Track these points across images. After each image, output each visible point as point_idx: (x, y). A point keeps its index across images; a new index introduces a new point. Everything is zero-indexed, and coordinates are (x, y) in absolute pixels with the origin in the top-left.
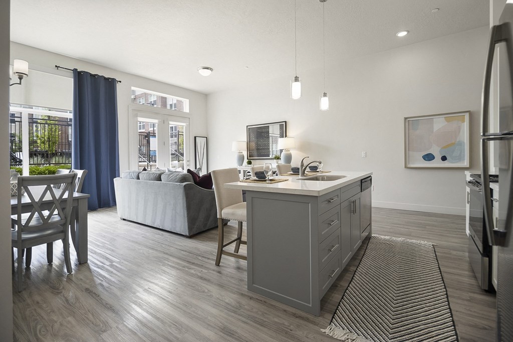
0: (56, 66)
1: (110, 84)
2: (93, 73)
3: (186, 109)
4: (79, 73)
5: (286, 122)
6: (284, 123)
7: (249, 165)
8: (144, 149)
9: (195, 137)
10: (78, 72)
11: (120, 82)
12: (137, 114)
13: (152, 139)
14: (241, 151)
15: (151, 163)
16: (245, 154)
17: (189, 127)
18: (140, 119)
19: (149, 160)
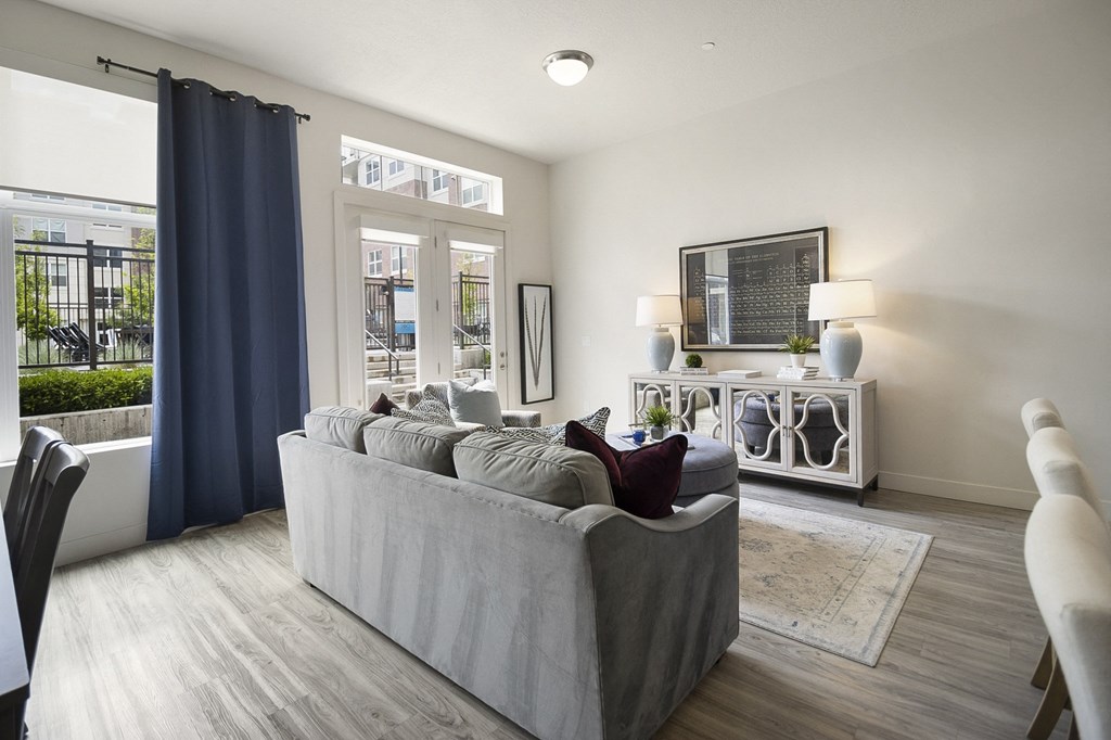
0: (100, 60)
1: (278, 123)
2: (223, 87)
3: (496, 207)
4: (178, 86)
5: (825, 230)
6: (820, 235)
7: (696, 370)
8: (381, 318)
9: (521, 287)
10: (173, 81)
11: (308, 118)
12: (359, 217)
13: (398, 295)
14: (663, 326)
15: (398, 353)
16: (675, 333)
17: (502, 259)
18: (368, 234)
19: (394, 343)
